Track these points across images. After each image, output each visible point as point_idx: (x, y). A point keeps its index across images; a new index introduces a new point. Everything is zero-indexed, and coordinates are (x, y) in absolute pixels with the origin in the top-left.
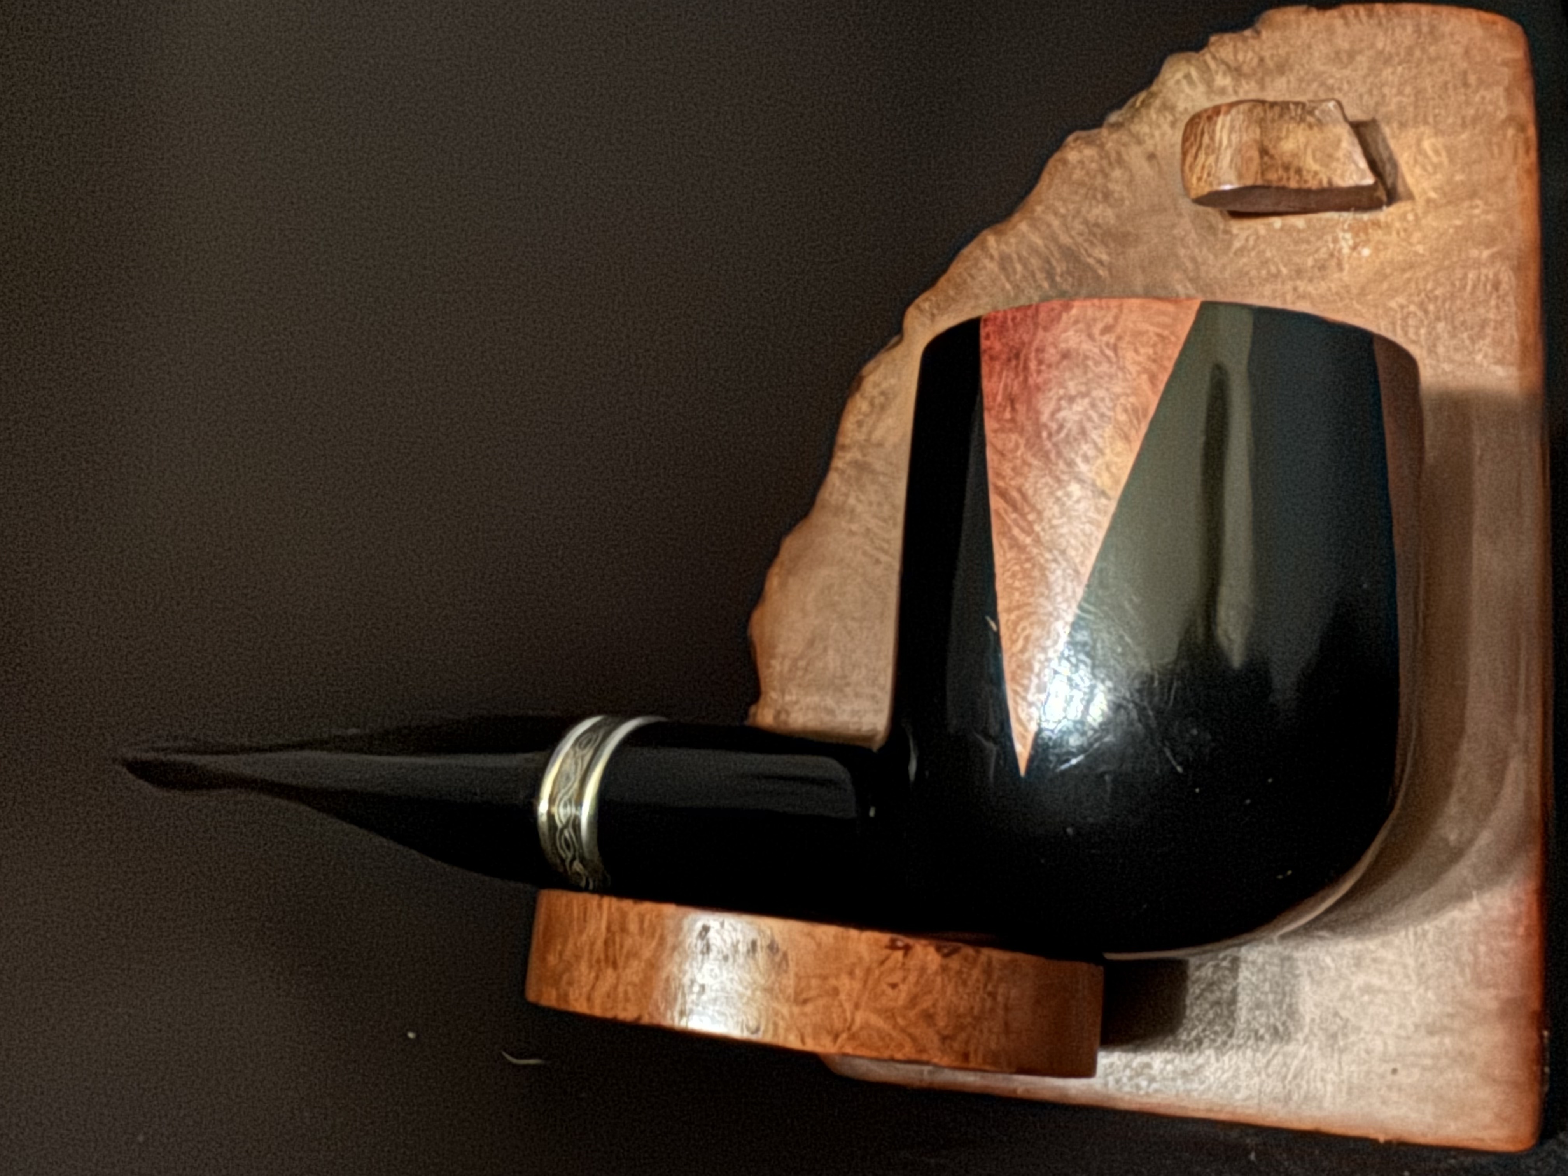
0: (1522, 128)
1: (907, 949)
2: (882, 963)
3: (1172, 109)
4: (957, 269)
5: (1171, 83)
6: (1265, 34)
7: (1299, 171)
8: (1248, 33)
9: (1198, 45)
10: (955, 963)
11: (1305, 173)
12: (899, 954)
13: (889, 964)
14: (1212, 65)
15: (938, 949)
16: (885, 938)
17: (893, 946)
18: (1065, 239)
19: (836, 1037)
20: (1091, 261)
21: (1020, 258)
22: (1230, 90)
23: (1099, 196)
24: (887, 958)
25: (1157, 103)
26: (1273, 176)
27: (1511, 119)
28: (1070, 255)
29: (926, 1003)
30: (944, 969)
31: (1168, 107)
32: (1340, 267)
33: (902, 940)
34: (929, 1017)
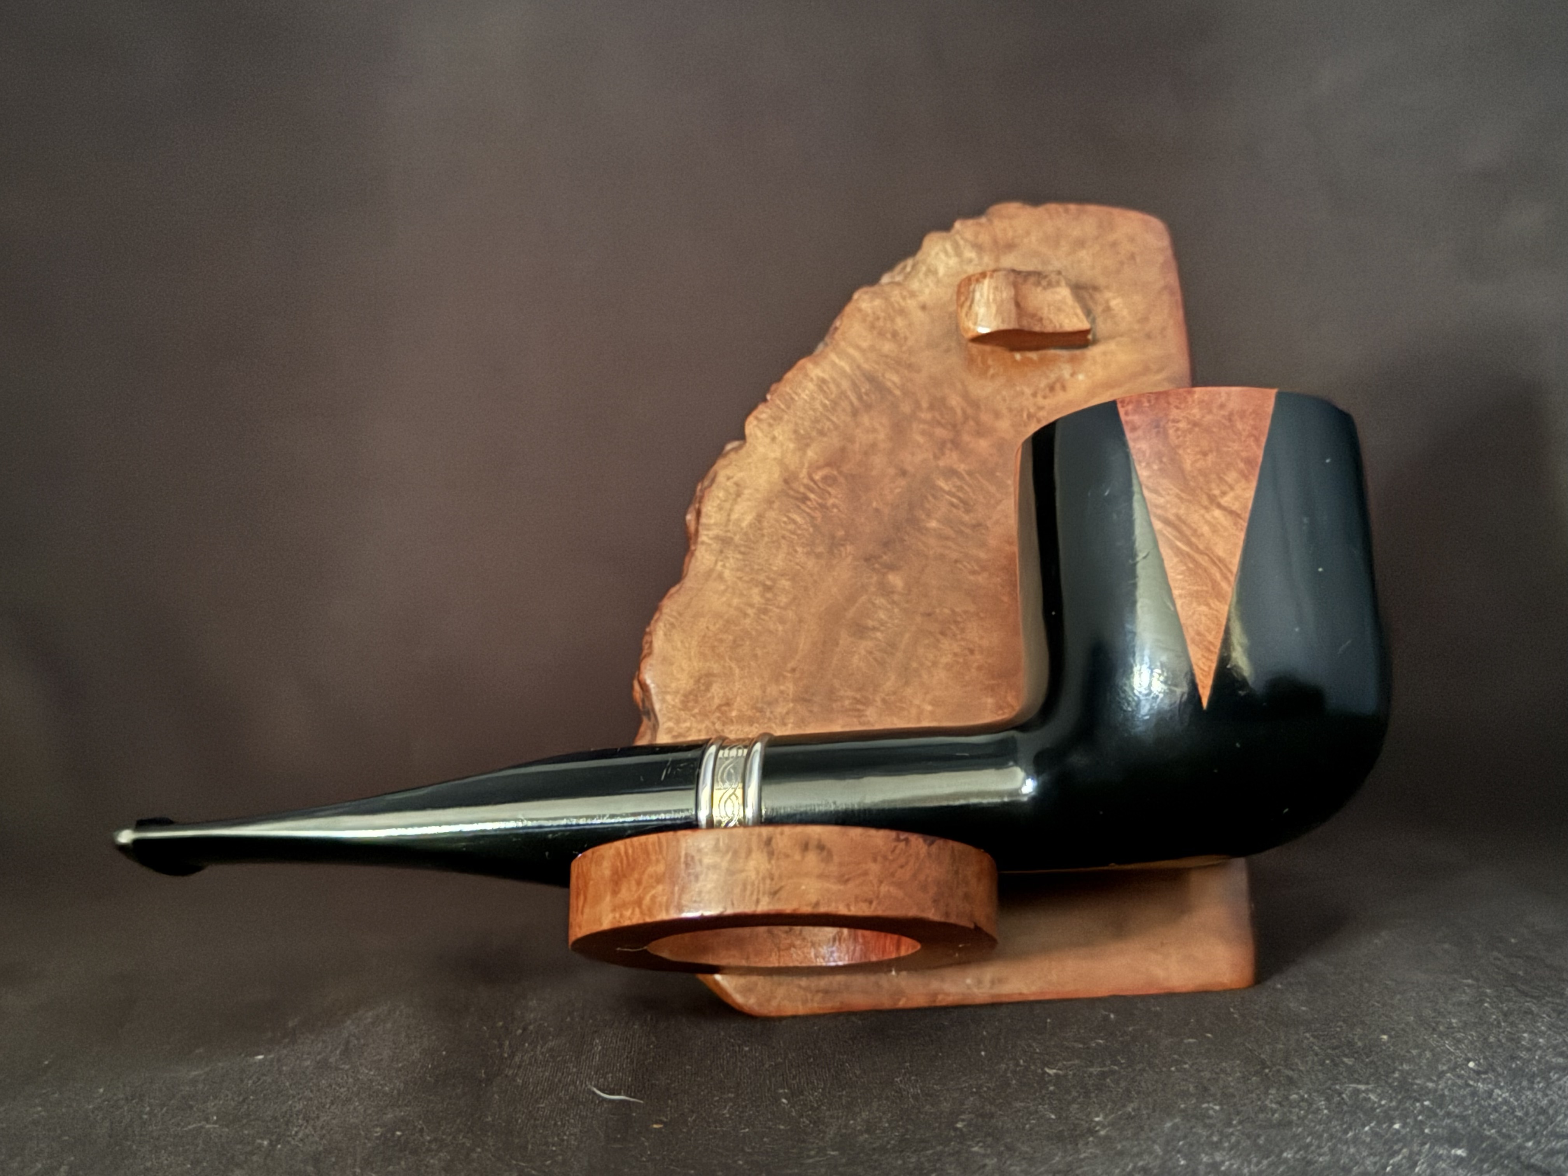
0: (1172, 293)
1: (907, 840)
2: (893, 851)
3: (935, 272)
4: (785, 387)
5: (933, 253)
6: (996, 222)
7: (1041, 320)
8: (983, 220)
9: (946, 227)
10: (934, 848)
11: (1044, 322)
12: (902, 845)
13: (897, 851)
14: (961, 242)
15: (925, 841)
16: (893, 834)
17: (898, 839)
18: (866, 366)
19: (871, 902)
20: (889, 384)
21: (834, 380)
22: (976, 261)
23: (889, 336)
24: (895, 847)
25: (924, 269)
26: (1027, 324)
27: (1165, 287)
28: (871, 379)
29: (922, 877)
30: (929, 855)
31: (932, 272)
32: (1064, 388)
33: (903, 836)
34: (924, 888)
